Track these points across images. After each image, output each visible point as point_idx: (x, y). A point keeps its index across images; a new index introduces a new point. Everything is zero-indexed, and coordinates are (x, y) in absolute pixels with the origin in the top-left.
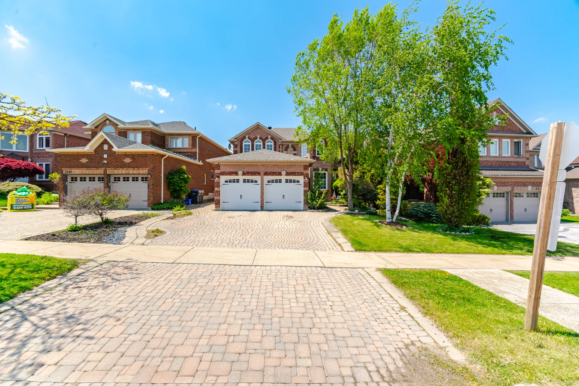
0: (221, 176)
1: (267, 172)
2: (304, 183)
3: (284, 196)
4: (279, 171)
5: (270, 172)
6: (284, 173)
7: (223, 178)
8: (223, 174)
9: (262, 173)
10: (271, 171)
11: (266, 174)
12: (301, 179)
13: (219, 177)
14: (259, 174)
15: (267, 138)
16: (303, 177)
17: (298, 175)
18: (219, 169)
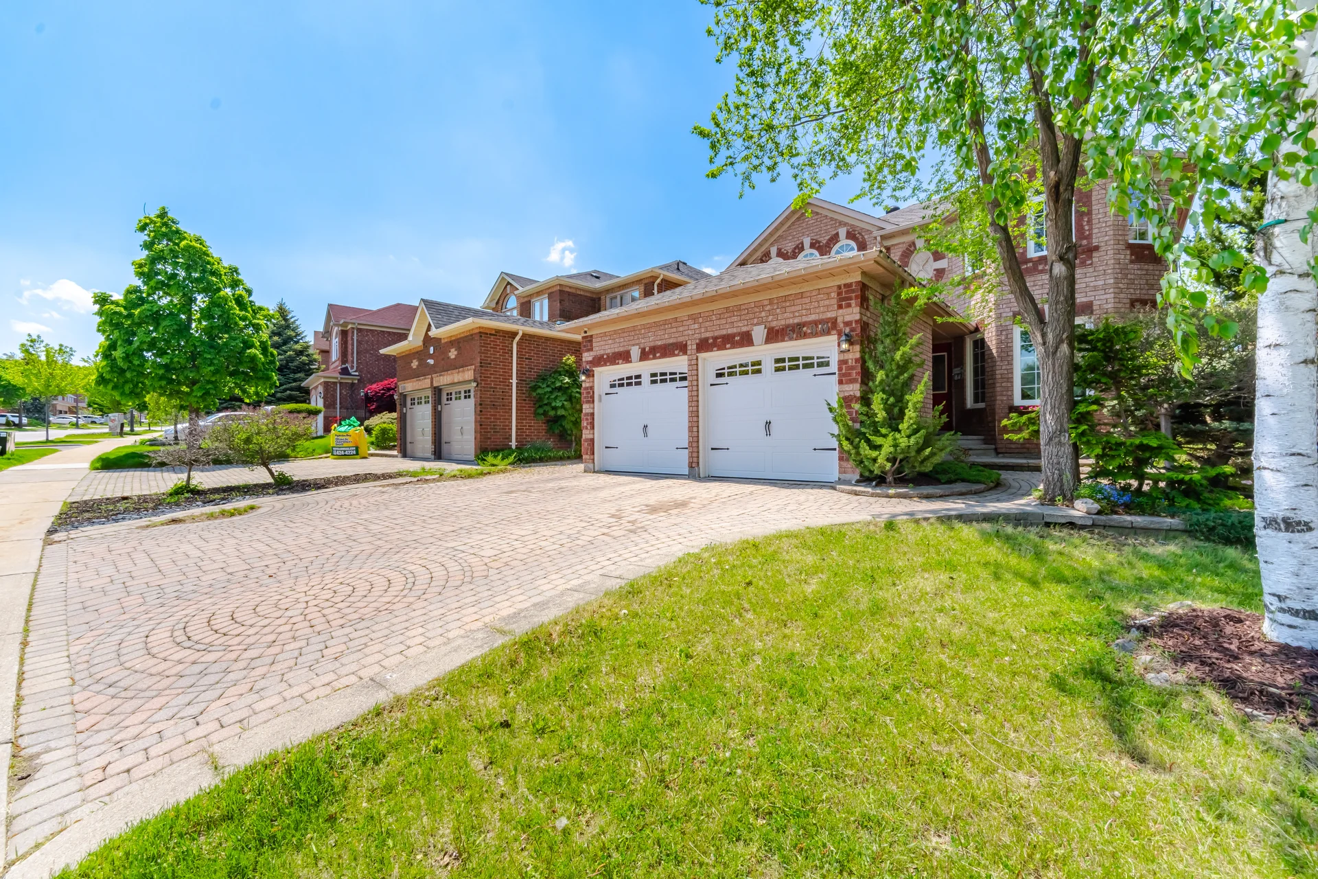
0: (597, 370)
1: (707, 339)
2: (842, 363)
3: (768, 423)
4: (744, 329)
5: (715, 338)
6: (759, 333)
7: (605, 375)
8: (600, 361)
9: (692, 347)
10: (716, 334)
11: (704, 346)
12: (829, 347)
13: (589, 374)
14: (682, 348)
15: (835, 239)
16: (833, 338)
17: (815, 334)
18: (591, 350)
